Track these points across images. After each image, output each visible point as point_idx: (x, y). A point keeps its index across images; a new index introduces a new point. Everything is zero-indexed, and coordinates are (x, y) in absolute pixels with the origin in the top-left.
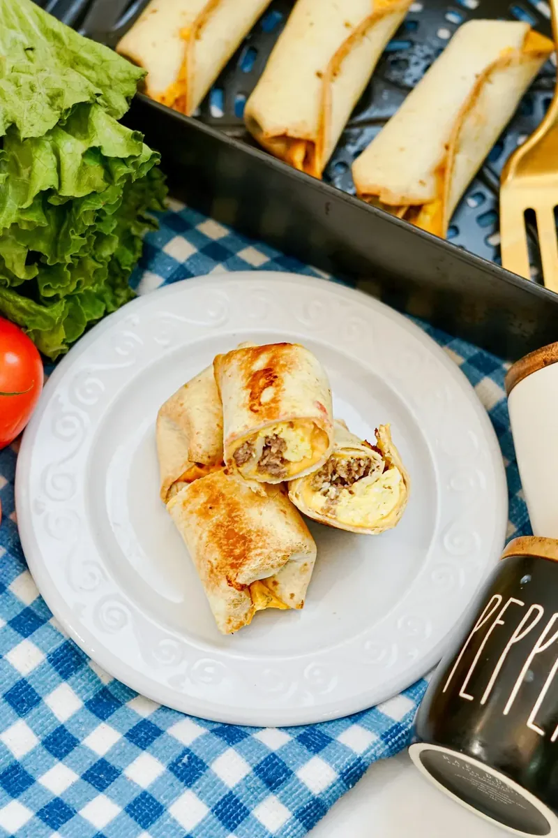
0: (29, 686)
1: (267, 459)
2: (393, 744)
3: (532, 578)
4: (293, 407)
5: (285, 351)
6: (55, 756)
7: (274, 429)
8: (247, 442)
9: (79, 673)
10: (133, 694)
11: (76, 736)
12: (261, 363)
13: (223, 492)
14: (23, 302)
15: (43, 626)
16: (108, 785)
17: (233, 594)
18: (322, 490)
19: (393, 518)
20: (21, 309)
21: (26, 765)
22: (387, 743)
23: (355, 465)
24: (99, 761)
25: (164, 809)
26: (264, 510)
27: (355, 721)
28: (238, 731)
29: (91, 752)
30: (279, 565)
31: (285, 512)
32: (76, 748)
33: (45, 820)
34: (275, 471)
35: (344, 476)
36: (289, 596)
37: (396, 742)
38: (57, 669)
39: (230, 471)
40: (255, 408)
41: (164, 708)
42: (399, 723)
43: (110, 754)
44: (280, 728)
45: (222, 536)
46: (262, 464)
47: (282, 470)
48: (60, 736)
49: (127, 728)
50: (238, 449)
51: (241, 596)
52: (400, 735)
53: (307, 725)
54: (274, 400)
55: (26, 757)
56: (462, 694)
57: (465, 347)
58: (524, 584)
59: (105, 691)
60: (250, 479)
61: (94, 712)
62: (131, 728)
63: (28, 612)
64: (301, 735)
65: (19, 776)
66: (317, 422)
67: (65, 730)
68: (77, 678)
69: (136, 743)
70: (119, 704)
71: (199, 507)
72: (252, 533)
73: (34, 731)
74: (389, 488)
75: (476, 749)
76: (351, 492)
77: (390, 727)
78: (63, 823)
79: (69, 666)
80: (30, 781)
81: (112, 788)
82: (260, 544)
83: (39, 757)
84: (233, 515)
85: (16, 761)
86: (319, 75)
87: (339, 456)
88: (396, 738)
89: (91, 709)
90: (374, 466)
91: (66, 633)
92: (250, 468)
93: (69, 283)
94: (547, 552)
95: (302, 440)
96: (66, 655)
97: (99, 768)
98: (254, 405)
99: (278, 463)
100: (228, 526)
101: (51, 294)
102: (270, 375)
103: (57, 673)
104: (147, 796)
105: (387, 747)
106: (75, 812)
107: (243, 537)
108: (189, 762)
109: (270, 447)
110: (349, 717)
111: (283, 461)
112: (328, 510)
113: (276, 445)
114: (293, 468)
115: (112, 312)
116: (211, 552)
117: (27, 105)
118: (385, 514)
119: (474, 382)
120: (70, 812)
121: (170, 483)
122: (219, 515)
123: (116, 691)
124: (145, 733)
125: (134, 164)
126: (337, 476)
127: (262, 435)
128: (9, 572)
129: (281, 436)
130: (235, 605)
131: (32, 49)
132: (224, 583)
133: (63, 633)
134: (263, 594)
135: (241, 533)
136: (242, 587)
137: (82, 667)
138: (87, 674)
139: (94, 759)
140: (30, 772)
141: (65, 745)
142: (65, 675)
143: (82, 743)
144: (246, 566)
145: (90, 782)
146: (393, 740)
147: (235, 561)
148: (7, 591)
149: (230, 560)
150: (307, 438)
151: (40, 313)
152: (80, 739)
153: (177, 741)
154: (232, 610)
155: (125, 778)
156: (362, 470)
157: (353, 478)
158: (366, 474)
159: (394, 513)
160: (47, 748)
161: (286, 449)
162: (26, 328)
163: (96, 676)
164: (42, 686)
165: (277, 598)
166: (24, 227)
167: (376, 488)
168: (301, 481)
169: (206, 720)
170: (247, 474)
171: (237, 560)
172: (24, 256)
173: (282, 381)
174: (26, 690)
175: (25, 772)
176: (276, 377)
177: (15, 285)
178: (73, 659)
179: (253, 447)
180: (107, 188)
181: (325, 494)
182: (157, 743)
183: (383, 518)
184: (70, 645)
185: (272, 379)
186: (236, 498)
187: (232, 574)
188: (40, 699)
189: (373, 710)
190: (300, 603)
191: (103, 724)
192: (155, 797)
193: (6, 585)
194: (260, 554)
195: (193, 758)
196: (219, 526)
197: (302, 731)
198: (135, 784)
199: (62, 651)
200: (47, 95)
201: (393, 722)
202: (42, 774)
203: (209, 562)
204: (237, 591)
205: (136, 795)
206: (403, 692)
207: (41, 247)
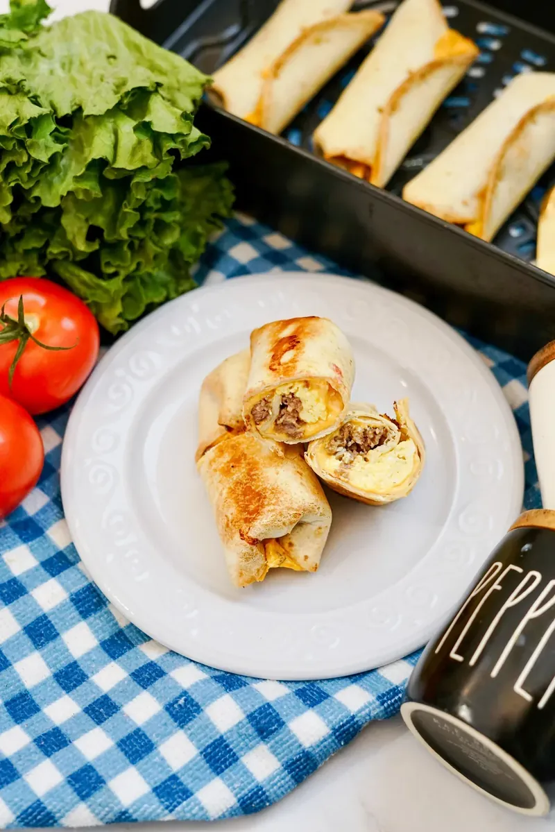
0: (50, 622)
1: (283, 417)
2: (389, 706)
3: (533, 547)
4: (310, 366)
5: (313, 322)
6: (64, 688)
7: (291, 388)
8: (264, 399)
9: (98, 614)
10: (146, 638)
11: (86, 673)
12: (288, 332)
13: (246, 452)
14: (85, 276)
15: (72, 568)
16: (105, 719)
17: (244, 547)
18: (338, 455)
19: (406, 487)
20: (84, 283)
21: (35, 695)
22: (382, 704)
23: (370, 432)
24: (102, 697)
25: (155, 746)
26: (281, 470)
27: (355, 681)
28: (238, 680)
29: (97, 687)
30: (291, 523)
31: (301, 474)
32: (84, 683)
33: (41, 747)
34: (292, 431)
35: (359, 442)
36: (302, 557)
37: (392, 704)
38: (78, 608)
39: (249, 427)
40: (274, 367)
41: (172, 653)
42: (397, 687)
43: (113, 691)
44: (280, 681)
45: (240, 493)
46: (278, 422)
47: (298, 431)
48: (72, 671)
49: (134, 668)
50: (256, 406)
51: (252, 550)
52: (396, 698)
53: (308, 681)
54: (293, 361)
55: (36, 687)
56: (453, 655)
57: (497, 353)
58: (525, 553)
59: (120, 633)
60: (267, 438)
61: (107, 651)
62: (137, 668)
63: (60, 555)
64: (299, 689)
65: (27, 705)
66: (331, 382)
67: (78, 666)
68: (95, 618)
69: (139, 683)
70: (131, 646)
71: (223, 465)
72: (267, 490)
73: (48, 664)
74: (404, 458)
75: (464, 712)
76: (366, 460)
77: (387, 690)
78: (56, 751)
79: (90, 606)
80: (36, 709)
81: (109, 723)
82: (274, 501)
83: (49, 689)
84: (252, 473)
85: (26, 690)
86: (380, 111)
87: (355, 423)
88: (393, 701)
89: (104, 649)
90: (390, 436)
91: (91, 576)
92: (267, 426)
93: (129, 263)
94: (549, 523)
95: (318, 400)
96: (88, 596)
97: (102, 702)
98: (274, 365)
99: (294, 423)
100: (245, 484)
101: (111, 270)
102: (294, 341)
103: (77, 612)
104: (140, 733)
105: (382, 708)
106: (70, 742)
107: (259, 494)
108: (185, 703)
109: (287, 406)
110: (349, 677)
111: (299, 421)
112: (342, 473)
113: (292, 404)
114: (309, 429)
115: (173, 299)
116: (229, 507)
117: (94, 90)
118: (398, 483)
119: (502, 383)
120: (66, 741)
121: (204, 447)
122: (239, 474)
123: (131, 634)
124: (150, 674)
125: (183, 142)
126: (352, 442)
127: (279, 392)
128: (48, 519)
129: (297, 395)
130: (247, 560)
131: (114, 57)
132: (237, 536)
133: (87, 576)
134: (277, 553)
135: (257, 491)
136: (254, 542)
137: (101, 608)
138: (106, 616)
139: (98, 694)
140: (37, 701)
141: (75, 680)
142: (85, 614)
143: (90, 679)
144: (259, 521)
145: (90, 715)
146: (389, 702)
147: (249, 516)
148: (44, 534)
149: (245, 515)
150: (322, 400)
151: (99, 287)
152: (89, 675)
153: (177, 683)
154: (244, 564)
155: (123, 713)
156: (378, 438)
157: (369, 446)
158: (381, 443)
159: (407, 482)
160: (58, 681)
161: (302, 409)
162: (87, 299)
163: (114, 619)
164: (61, 623)
165: (292, 559)
166: (81, 197)
167: (391, 458)
168: (316, 443)
169: (210, 668)
170: (264, 432)
171: (251, 515)
172: (85, 230)
173: (304, 346)
174: (46, 625)
175: (33, 701)
176: (299, 342)
177: (78, 259)
178: (95, 600)
179: (271, 405)
180: (158, 164)
181: (340, 459)
182: (158, 684)
183: (395, 486)
184: (92, 587)
185: (295, 343)
186: (257, 458)
187: (244, 527)
188: (58, 634)
189: (375, 673)
190: (314, 566)
191: (113, 663)
192: (148, 735)
193: (45, 530)
194: (273, 511)
195: (189, 701)
196: (238, 483)
197: (301, 686)
198: (130, 720)
199: (84, 592)
200: (114, 84)
201: (392, 685)
202: (49, 704)
203: (226, 516)
204: (248, 545)
205: (130, 730)
206: (405, 658)
207: (100, 221)
